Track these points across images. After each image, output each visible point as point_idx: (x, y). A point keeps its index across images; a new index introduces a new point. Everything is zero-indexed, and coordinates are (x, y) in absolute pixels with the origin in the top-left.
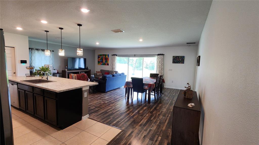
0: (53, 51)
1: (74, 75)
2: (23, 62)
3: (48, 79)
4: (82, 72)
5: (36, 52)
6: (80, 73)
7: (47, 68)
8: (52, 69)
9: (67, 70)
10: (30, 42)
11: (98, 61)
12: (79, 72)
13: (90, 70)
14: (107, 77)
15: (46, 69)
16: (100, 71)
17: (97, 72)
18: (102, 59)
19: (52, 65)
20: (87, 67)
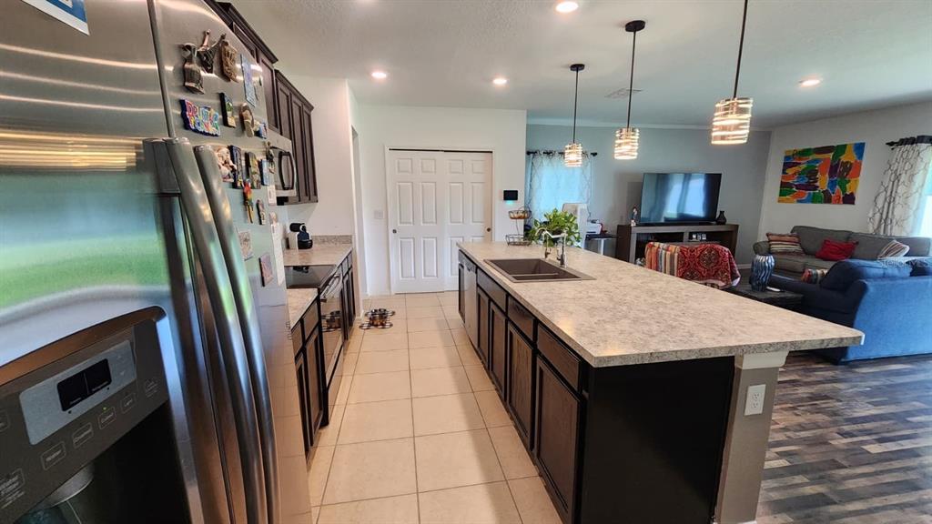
0: (595, 154)
1: (667, 250)
2: (510, 195)
3: (562, 263)
4: (696, 233)
5: (545, 161)
6: (686, 237)
7: (568, 215)
8: (585, 220)
9: (637, 225)
10: (531, 130)
11: (783, 185)
12: (682, 233)
13: (737, 226)
14: (868, 277)
15: (566, 218)
16: (789, 232)
17: (773, 238)
18: (812, 174)
19: (584, 206)
20: (722, 213)
